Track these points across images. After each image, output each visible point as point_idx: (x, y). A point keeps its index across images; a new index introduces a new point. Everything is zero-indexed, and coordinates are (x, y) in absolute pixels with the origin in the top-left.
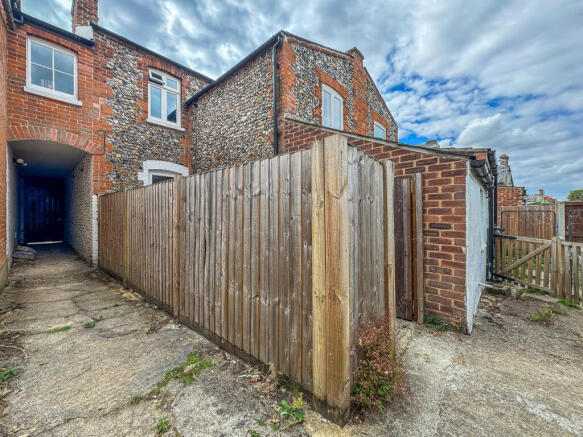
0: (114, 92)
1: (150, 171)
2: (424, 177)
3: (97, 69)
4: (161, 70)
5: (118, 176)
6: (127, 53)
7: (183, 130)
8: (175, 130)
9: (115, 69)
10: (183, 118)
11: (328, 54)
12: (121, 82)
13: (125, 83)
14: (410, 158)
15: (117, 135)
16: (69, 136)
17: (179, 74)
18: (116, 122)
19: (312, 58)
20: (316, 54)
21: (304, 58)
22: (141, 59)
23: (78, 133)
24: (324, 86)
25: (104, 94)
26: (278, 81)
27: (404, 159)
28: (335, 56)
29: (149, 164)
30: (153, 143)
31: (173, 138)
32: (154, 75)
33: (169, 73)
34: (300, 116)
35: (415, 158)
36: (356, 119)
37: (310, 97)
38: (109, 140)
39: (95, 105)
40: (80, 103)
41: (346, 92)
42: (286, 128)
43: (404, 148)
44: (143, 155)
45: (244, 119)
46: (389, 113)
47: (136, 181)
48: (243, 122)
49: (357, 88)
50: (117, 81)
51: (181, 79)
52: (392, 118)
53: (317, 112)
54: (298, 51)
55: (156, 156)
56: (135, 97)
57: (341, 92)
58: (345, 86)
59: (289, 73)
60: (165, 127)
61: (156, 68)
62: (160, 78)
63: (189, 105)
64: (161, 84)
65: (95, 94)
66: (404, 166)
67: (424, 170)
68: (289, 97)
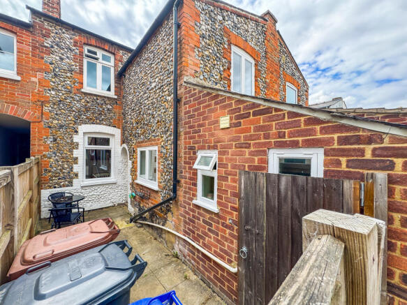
0: (52, 67)
1: (85, 133)
2: (391, 180)
3: (34, 48)
4: (96, 47)
5: (55, 140)
6: (64, 33)
7: (116, 97)
8: (108, 98)
9: (52, 47)
10: (116, 87)
11: (239, 15)
12: (58, 58)
13: (62, 59)
14: (359, 140)
15: (54, 104)
16: (8, 107)
17: (112, 49)
18: (53, 93)
19: (220, 18)
20: (225, 14)
21: (210, 17)
22: (77, 38)
23: (18, 104)
24: (234, 48)
25: (42, 69)
26: (179, 42)
27: (343, 141)
28: (247, 18)
29: (83, 128)
30: (87, 110)
31: (107, 104)
32: (89, 51)
33: (104, 49)
34: (205, 79)
35: (369, 141)
36: (268, 81)
37: (218, 59)
38: (46, 109)
39: (33, 79)
40: (19, 78)
41: (258, 55)
42: (185, 93)
43: (344, 122)
44: (79, 120)
45: (153, 85)
46: (301, 75)
47: (72, 143)
48: (153, 88)
49: (269, 50)
50: (54, 58)
51: (114, 54)
52: (304, 79)
53: (226, 75)
54: (203, 10)
55: (91, 121)
56: (71, 71)
57: (252, 53)
58: (257, 48)
59: (191, 33)
60: (99, 96)
61: (91, 45)
62: (95, 53)
63: (121, 76)
64: (97, 59)
65: (32, 70)
66: (343, 153)
67: (392, 166)
68: (192, 59)
